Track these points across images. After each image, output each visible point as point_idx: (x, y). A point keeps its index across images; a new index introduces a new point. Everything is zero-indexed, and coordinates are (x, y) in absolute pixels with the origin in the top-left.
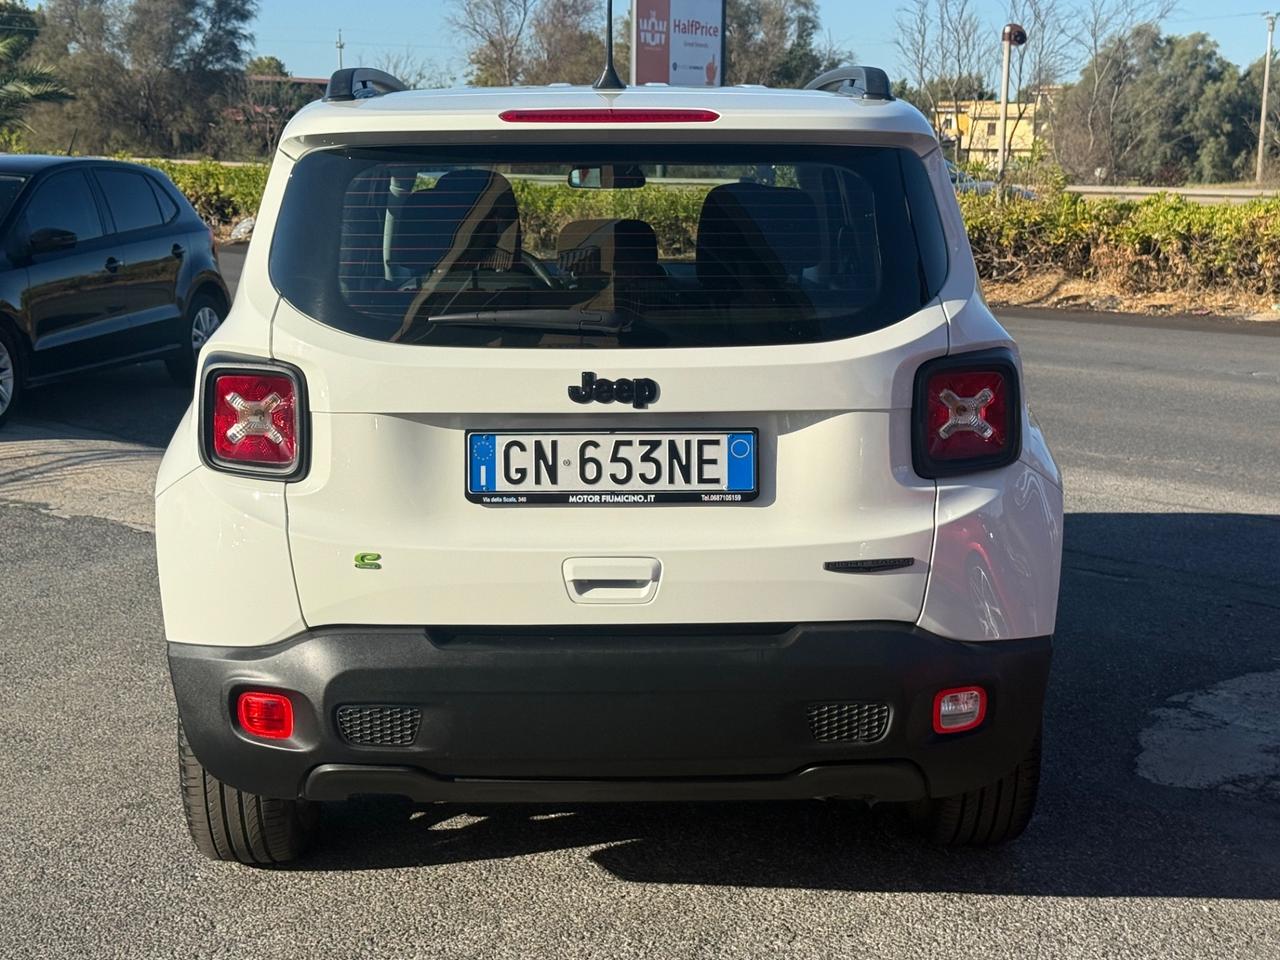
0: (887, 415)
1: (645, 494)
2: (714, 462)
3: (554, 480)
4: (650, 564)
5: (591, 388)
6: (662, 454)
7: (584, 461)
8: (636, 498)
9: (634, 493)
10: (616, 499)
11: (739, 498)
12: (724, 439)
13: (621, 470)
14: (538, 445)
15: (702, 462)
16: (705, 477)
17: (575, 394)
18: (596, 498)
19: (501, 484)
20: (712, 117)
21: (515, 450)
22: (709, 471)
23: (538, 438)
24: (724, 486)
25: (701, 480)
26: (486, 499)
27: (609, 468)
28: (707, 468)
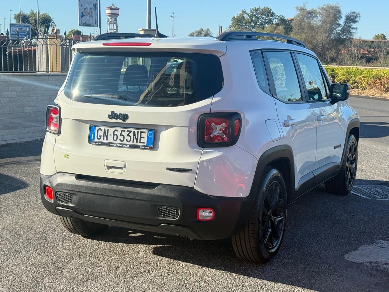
0: (187, 128)
1: (127, 145)
2: (143, 138)
3: (107, 139)
4: (123, 163)
5: (113, 115)
6: (132, 135)
7: (114, 135)
8: (125, 146)
9: (124, 144)
10: (120, 146)
11: (148, 148)
12: (147, 131)
13: (122, 138)
14: (105, 130)
15: (141, 137)
16: (141, 141)
17: (110, 117)
18: (116, 145)
19: (96, 140)
20: (150, 44)
21: (100, 131)
22: (142, 140)
23: (105, 128)
24: (145, 144)
25: (140, 142)
26: (92, 143)
27: (120, 137)
28: (142, 139)
